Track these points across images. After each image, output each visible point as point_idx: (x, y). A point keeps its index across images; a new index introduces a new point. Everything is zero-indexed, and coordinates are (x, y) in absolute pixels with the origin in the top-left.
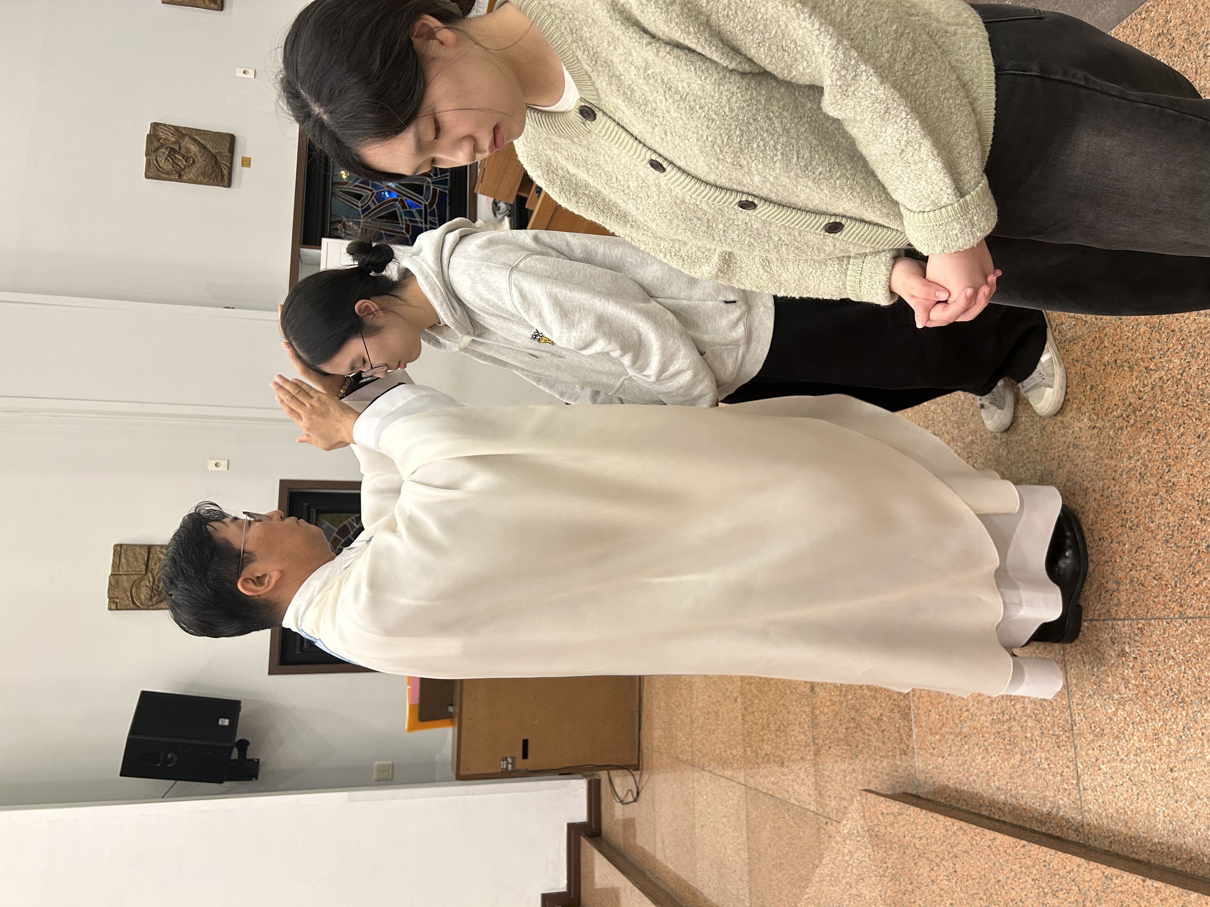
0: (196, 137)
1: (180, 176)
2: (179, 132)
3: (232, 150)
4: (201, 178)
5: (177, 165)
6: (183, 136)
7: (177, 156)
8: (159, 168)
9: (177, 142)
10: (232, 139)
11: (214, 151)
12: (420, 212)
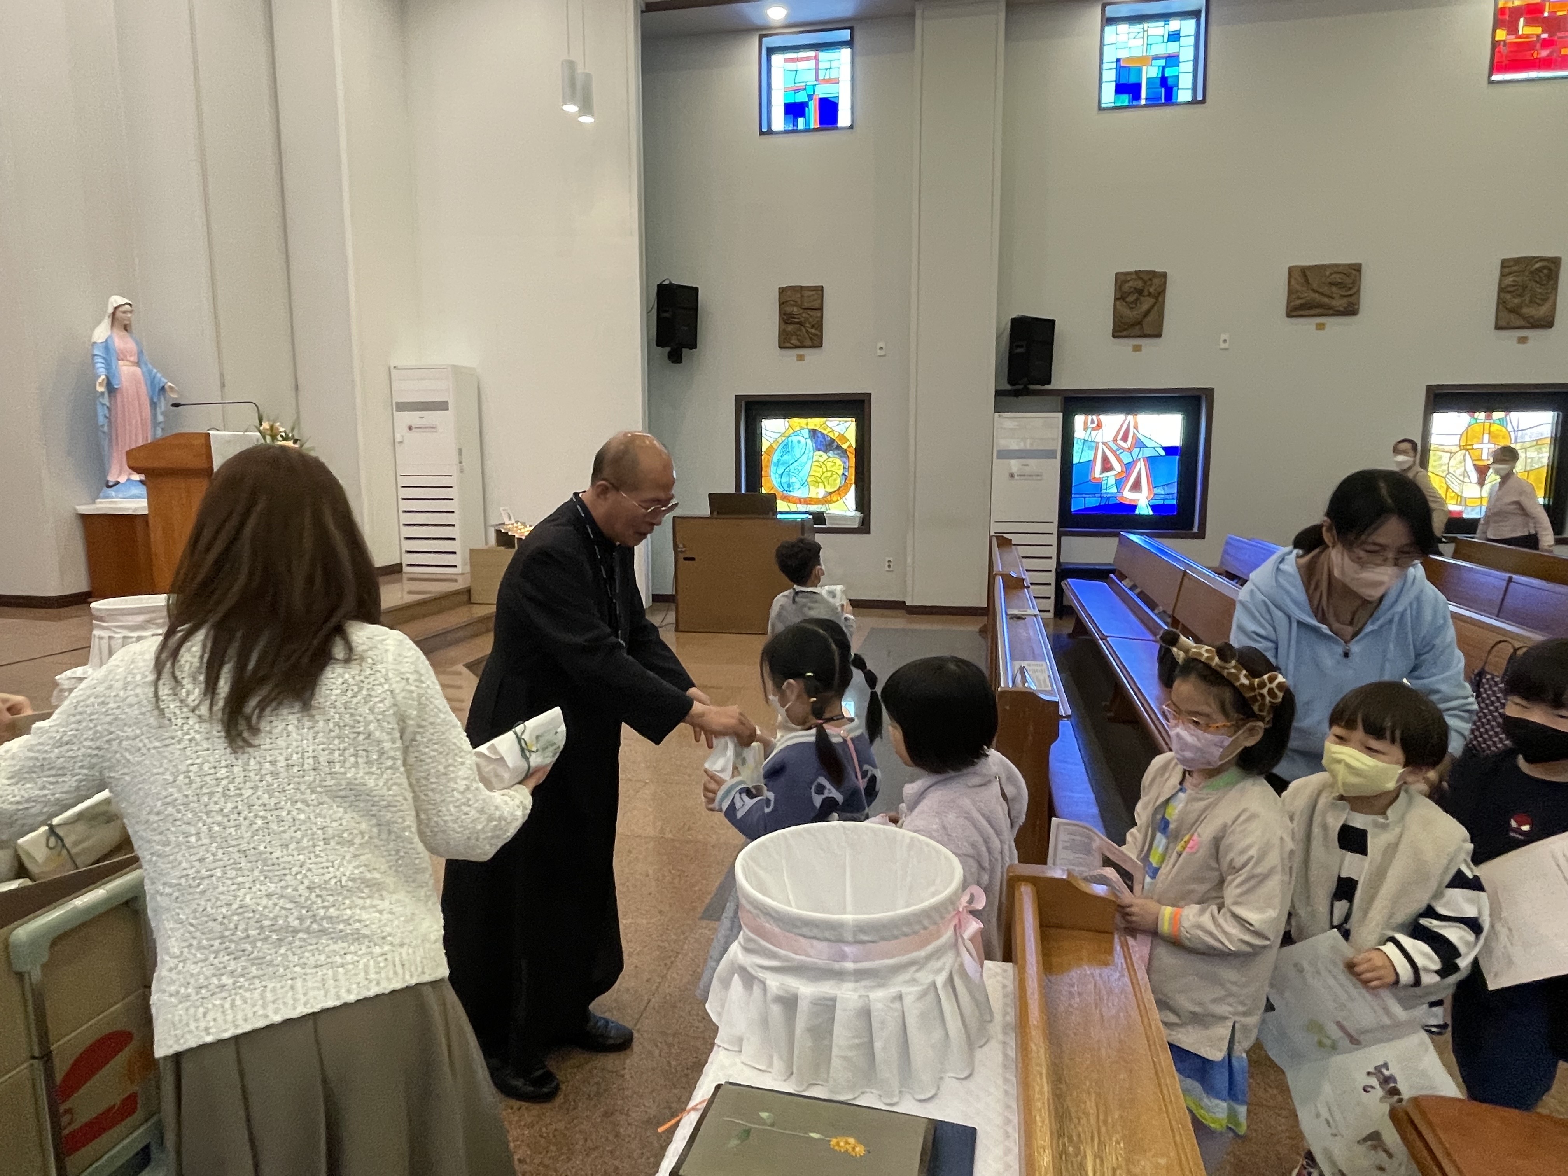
0: (1157, 307)
1: (1120, 299)
2: (1160, 294)
3: (1147, 336)
4: (1119, 315)
5: (1129, 295)
6: (1157, 298)
7: (1137, 295)
8: (1125, 282)
9: (1150, 294)
10: (1159, 335)
11: (1146, 323)
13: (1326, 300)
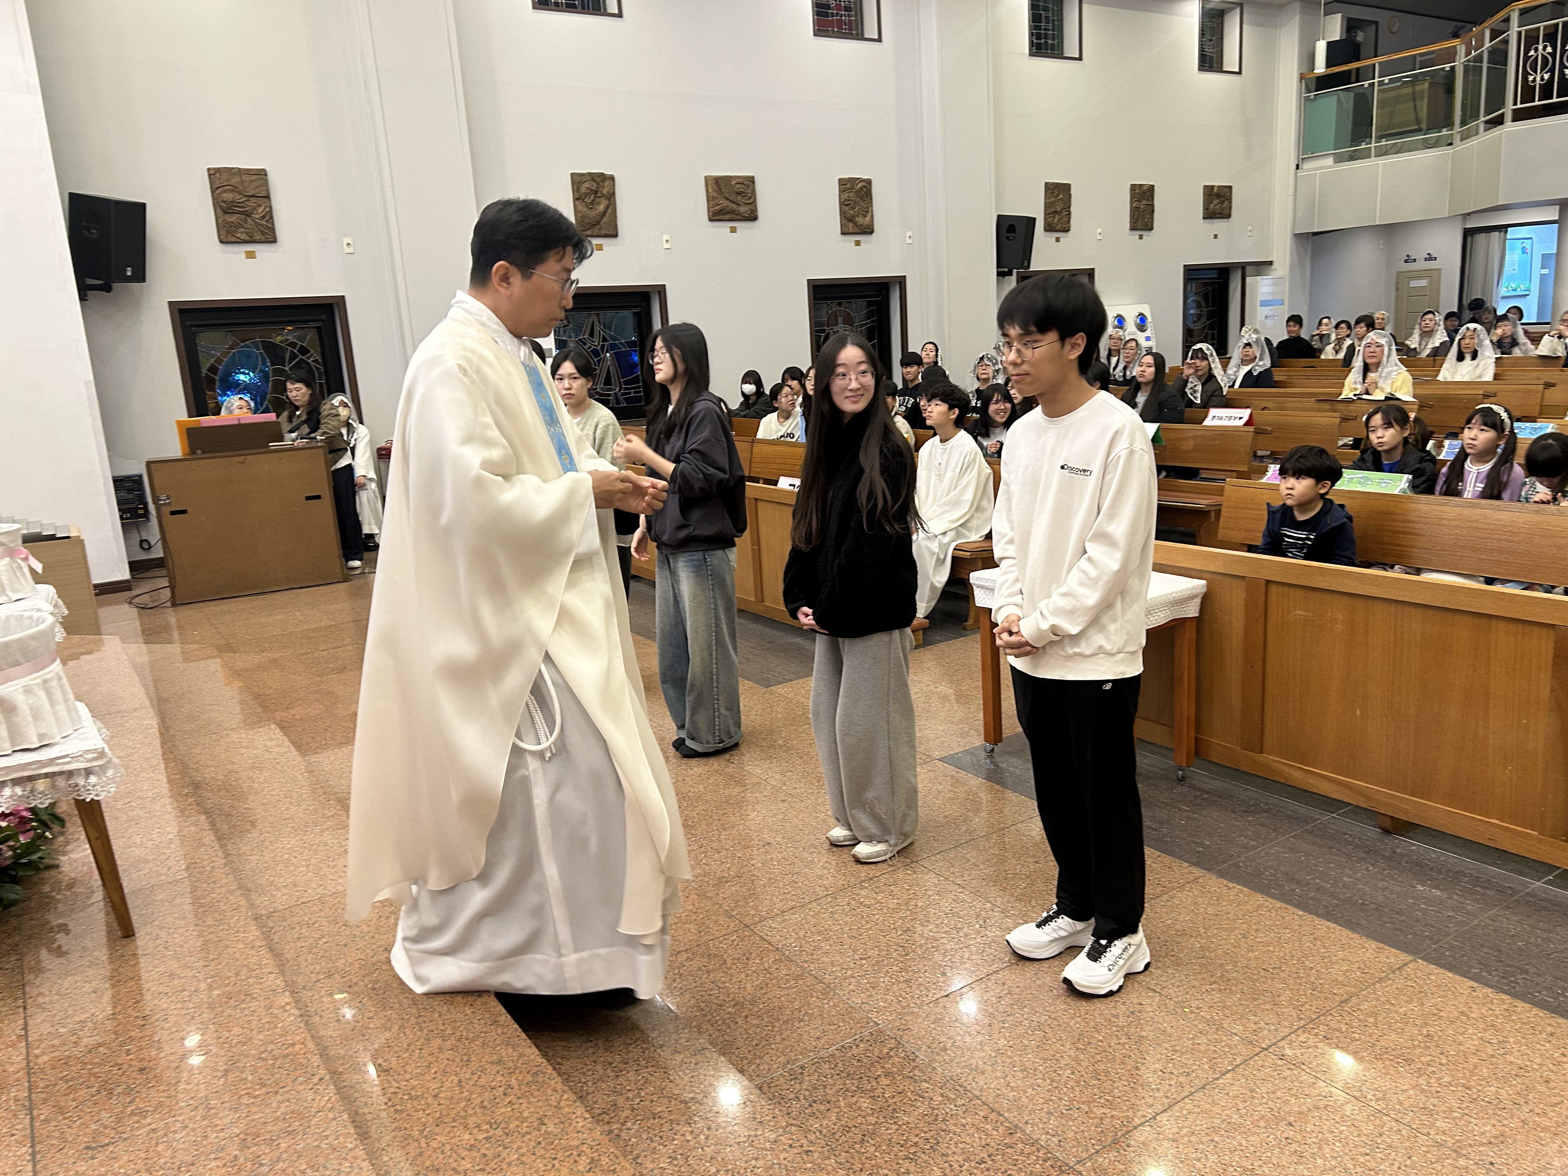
0: (610, 210)
1: (578, 199)
2: (611, 196)
3: (606, 236)
4: (579, 215)
5: (586, 197)
6: (609, 199)
7: (592, 196)
8: (580, 183)
9: (603, 196)
10: (615, 236)
11: (602, 223)
13: (735, 207)
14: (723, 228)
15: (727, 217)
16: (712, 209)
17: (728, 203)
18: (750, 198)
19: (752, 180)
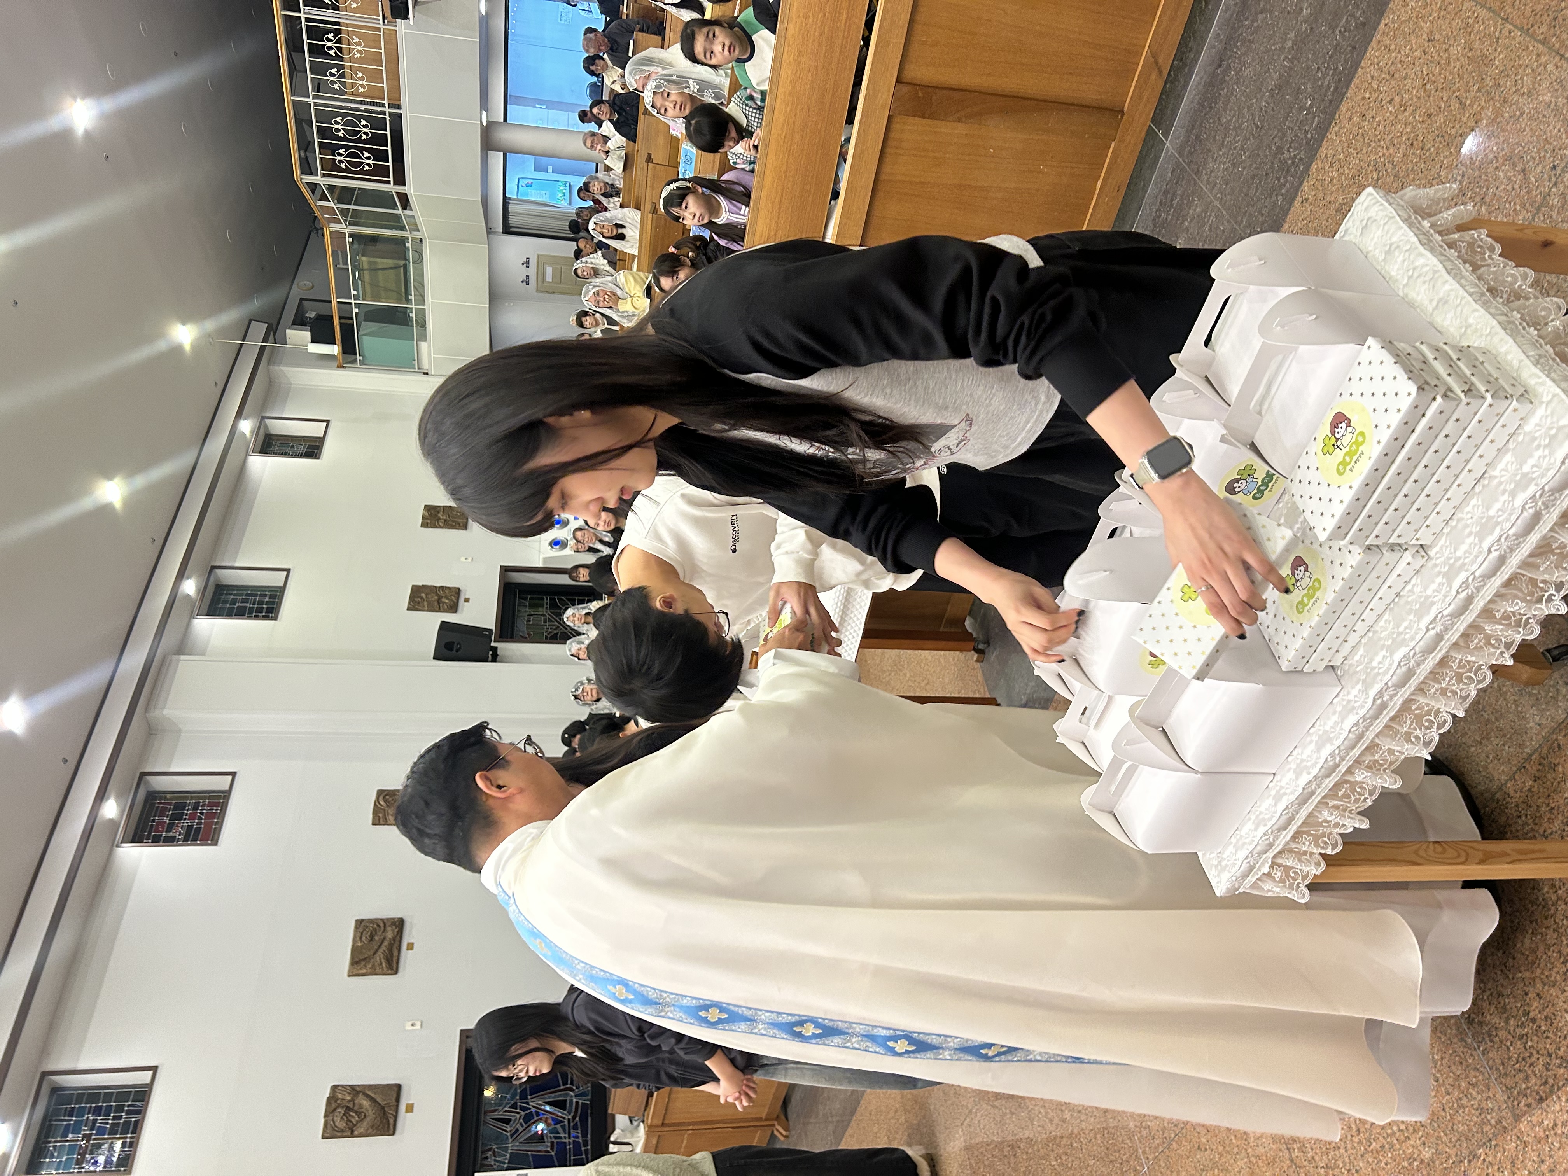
0: (369, 1093)
1: (352, 1132)
2: (355, 1090)
3: (398, 1100)
4: (370, 1131)
5: (351, 1122)
6: (359, 1092)
7: (351, 1113)
8: (335, 1128)
9: (353, 1100)
10: (399, 1087)
11: (383, 1103)
12: (563, 1127)
13: (386, 943)
14: (407, 958)
15: (395, 953)
16: (385, 969)
17: (381, 950)
18: (379, 926)
19: (359, 923)
